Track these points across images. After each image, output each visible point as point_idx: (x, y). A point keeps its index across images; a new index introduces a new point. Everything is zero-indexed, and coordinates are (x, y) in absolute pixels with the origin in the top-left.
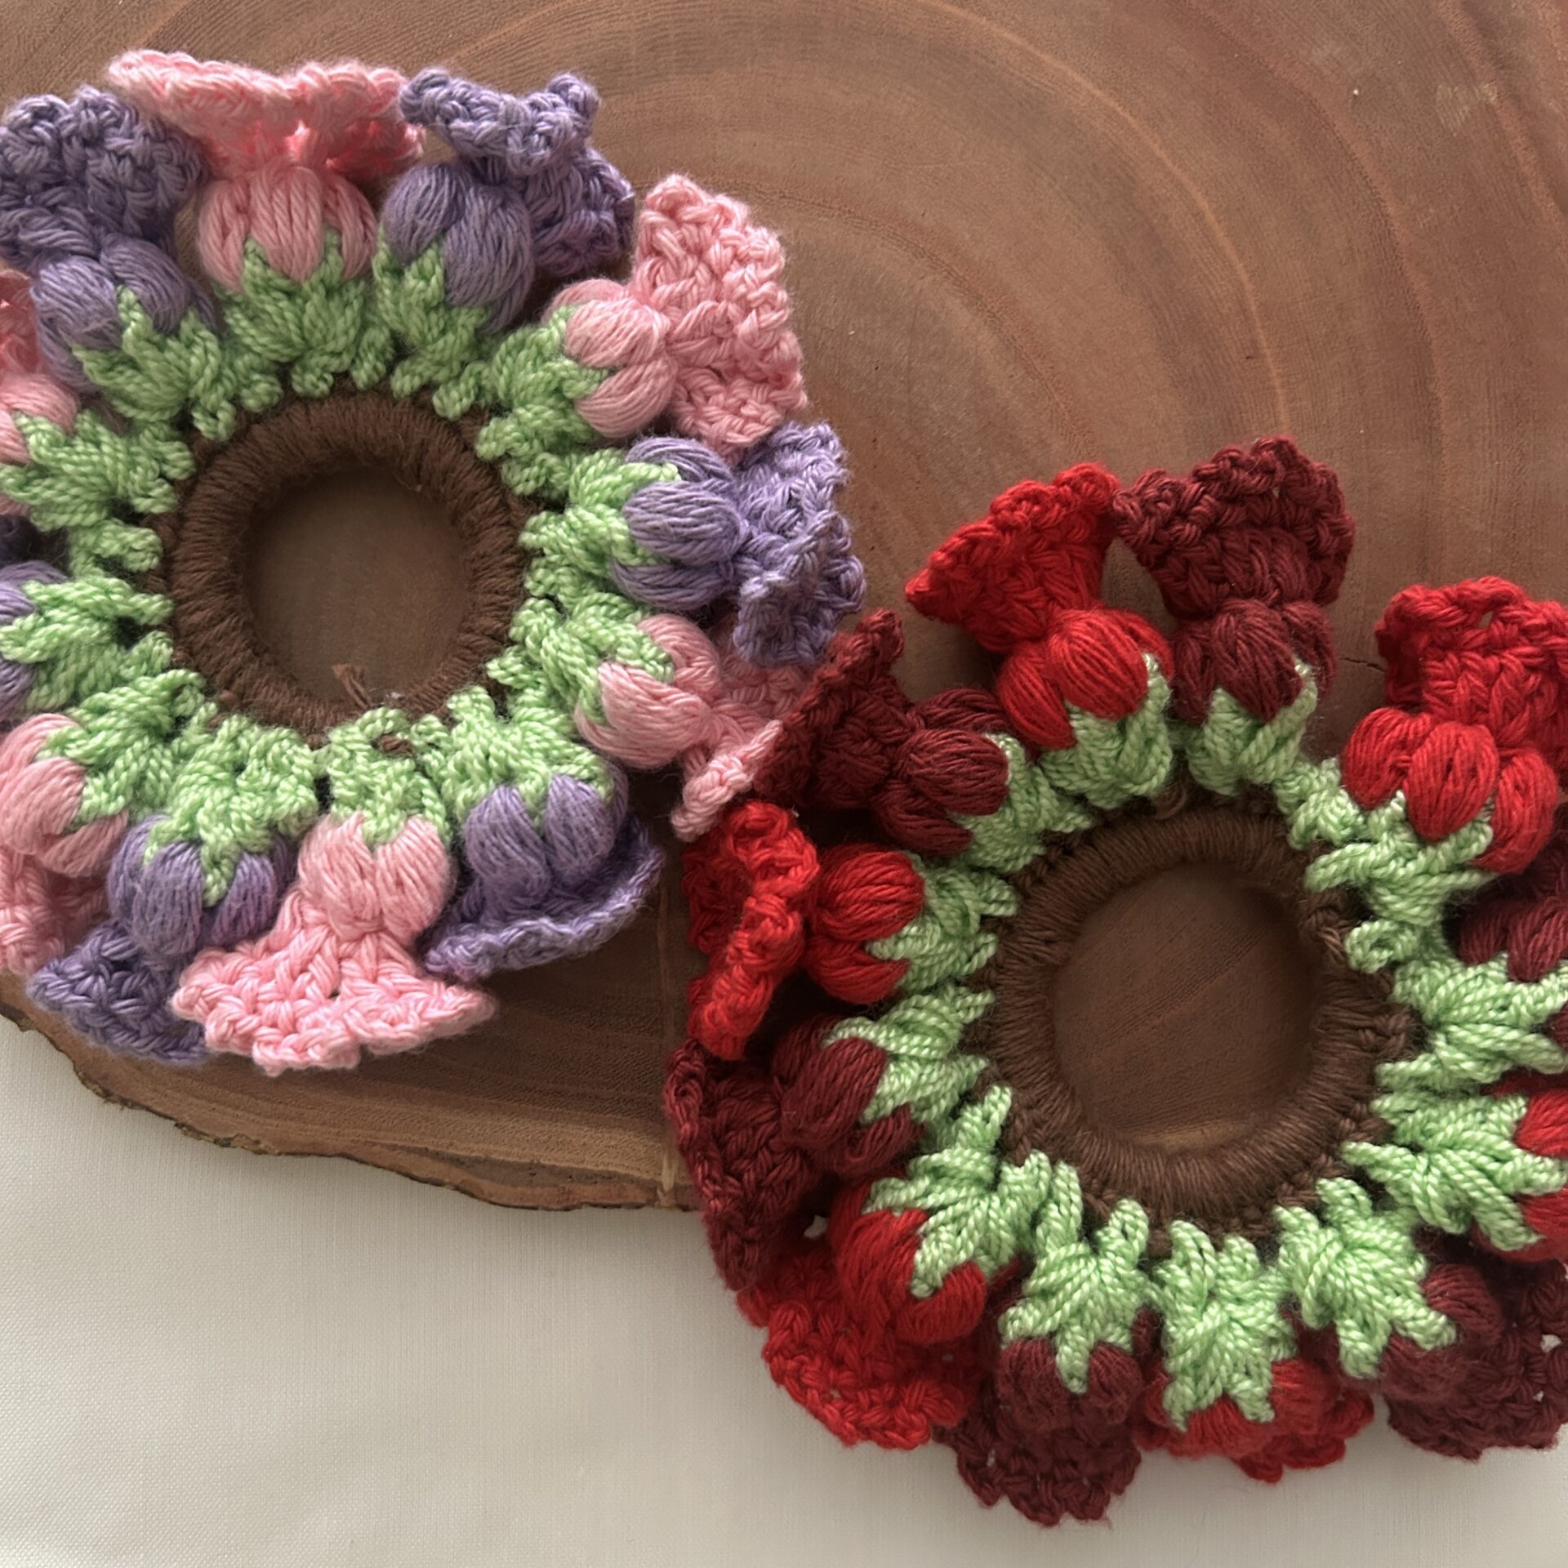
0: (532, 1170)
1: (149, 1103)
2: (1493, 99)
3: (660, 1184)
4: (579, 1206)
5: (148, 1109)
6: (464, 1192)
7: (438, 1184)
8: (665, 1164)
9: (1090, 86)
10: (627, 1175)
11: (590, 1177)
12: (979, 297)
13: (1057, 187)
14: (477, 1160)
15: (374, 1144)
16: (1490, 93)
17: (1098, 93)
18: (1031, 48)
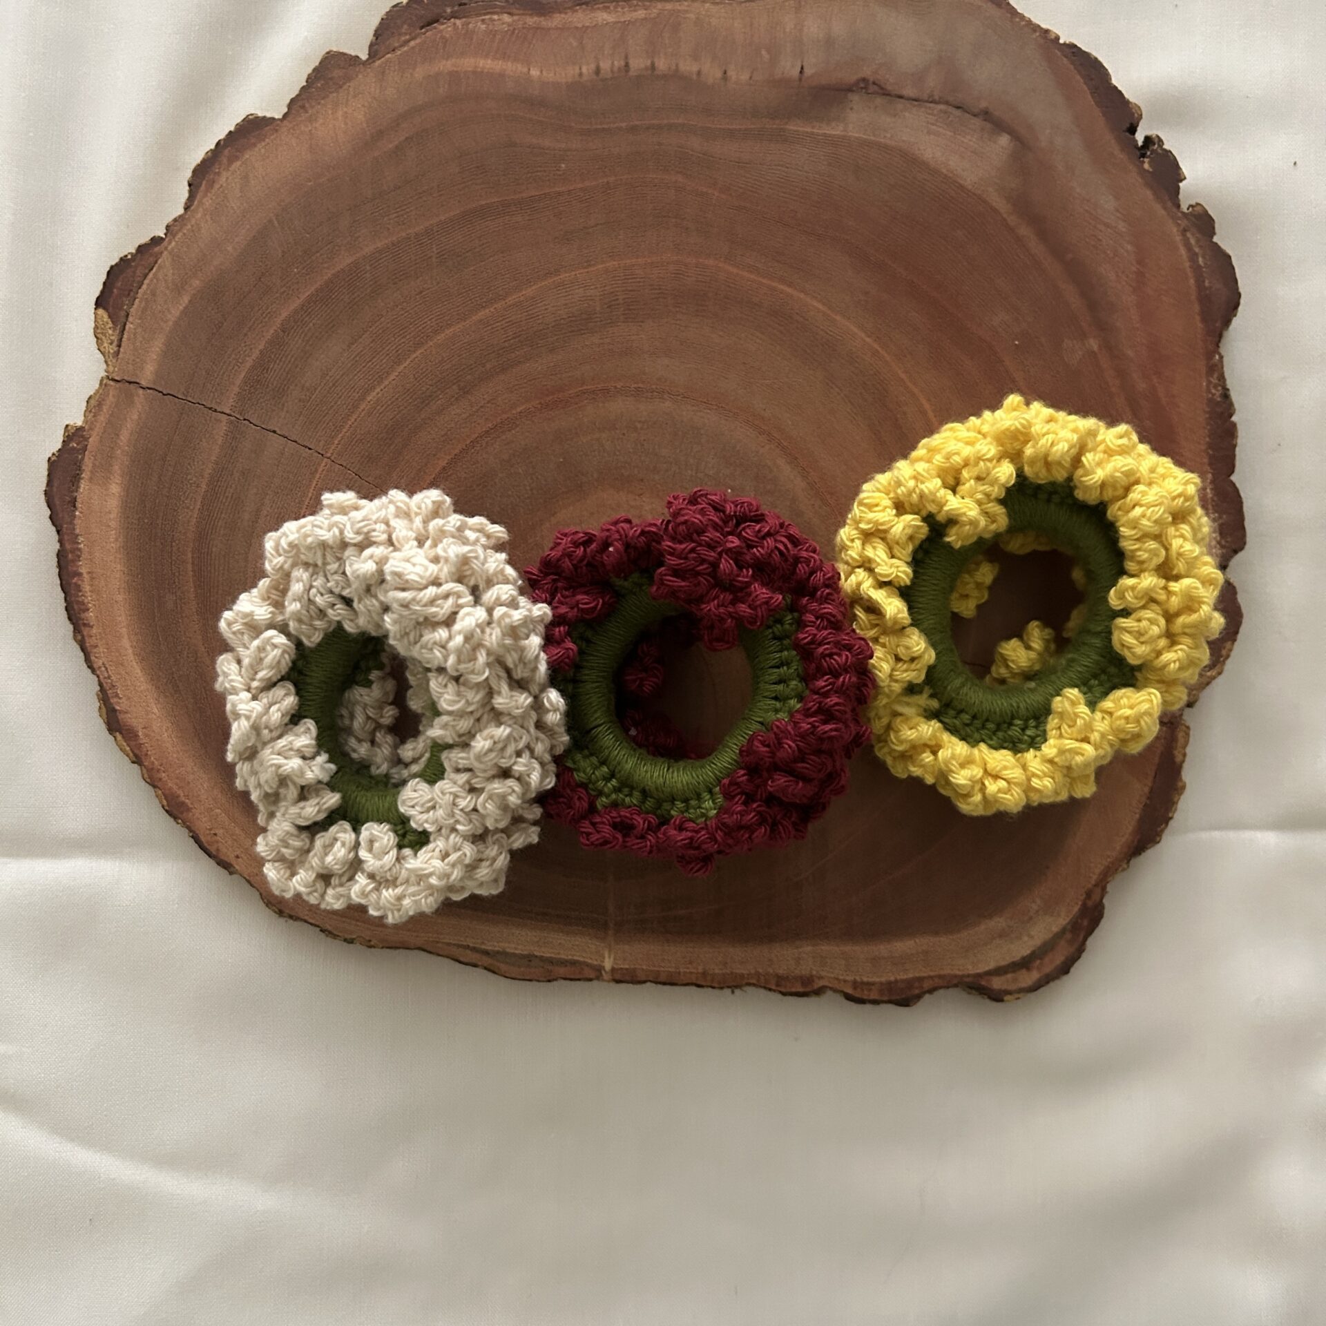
0: (529, 958)
1: (306, 918)
2: (1095, 348)
3: (604, 967)
4: (555, 980)
5: (306, 921)
6: (489, 970)
7: (475, 966)
8: (607, 955)
9: (863, 335)
10: (585, 962)
11: (564, 963)
12: (796, 459)
13: (842, 395)
14: (498, 952)
15: (438, 942)
16: (1094, 344)
17: (868, 340)
18: (829, 312)
